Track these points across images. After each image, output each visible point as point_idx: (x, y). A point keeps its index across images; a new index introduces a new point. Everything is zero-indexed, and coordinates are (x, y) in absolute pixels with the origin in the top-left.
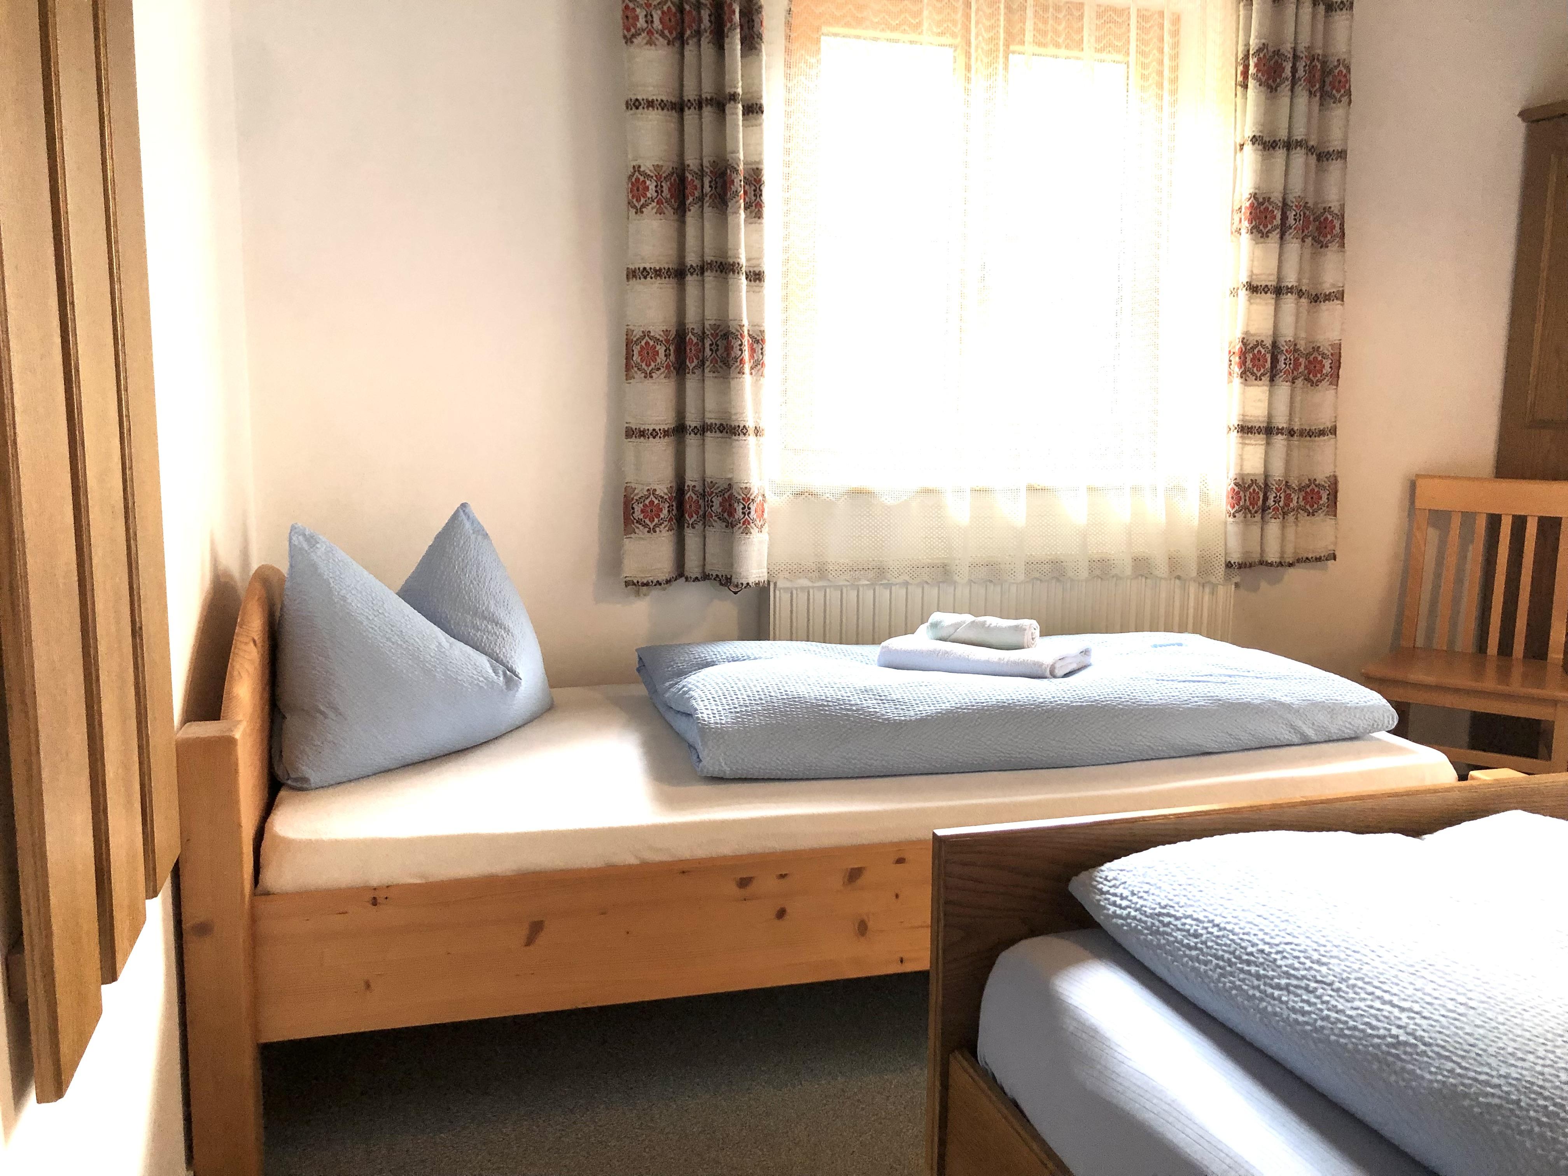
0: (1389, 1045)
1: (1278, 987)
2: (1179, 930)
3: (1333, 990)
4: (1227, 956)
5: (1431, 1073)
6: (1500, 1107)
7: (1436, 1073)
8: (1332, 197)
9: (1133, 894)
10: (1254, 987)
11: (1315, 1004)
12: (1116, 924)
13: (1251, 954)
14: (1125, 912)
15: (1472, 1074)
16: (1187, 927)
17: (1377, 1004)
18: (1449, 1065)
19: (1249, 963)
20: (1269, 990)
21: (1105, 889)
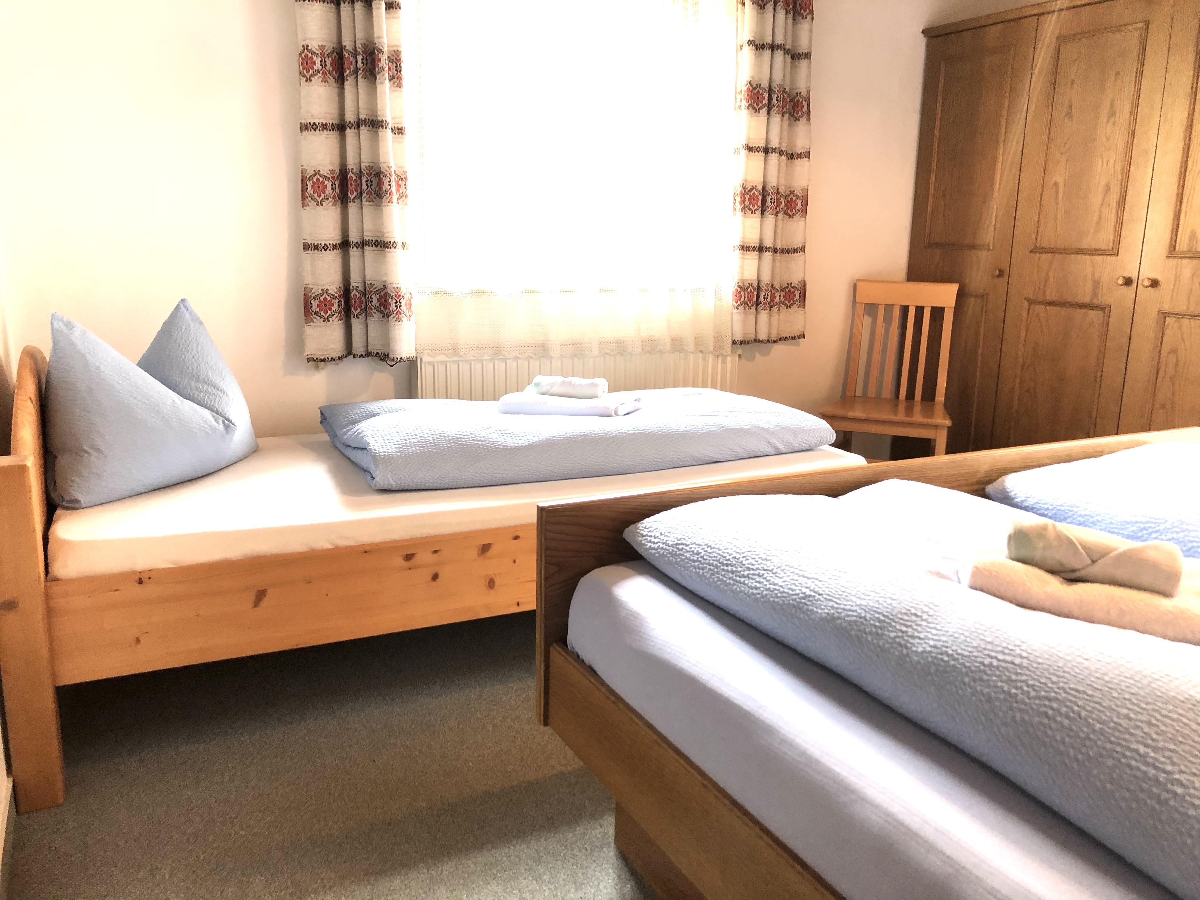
0: (800, 598)
1: (743, 576)
2: (688, 552)
3: (773, 573)
4: (715, 563)
5: (822, 609)
6: (855, 621)
7: (824, 609)
8: (801, 86)
9: (661, 534)
10: (730, 579)
11: (762, 582)
12: (651, 553)
13: (729, 560)
14: (656, 546)
15: (842, 606)
16: (693, 549)
17: (796, 577)
18: (831, 604)
19: (727, 565)
20: (738, 579)
21: (645, 533)
